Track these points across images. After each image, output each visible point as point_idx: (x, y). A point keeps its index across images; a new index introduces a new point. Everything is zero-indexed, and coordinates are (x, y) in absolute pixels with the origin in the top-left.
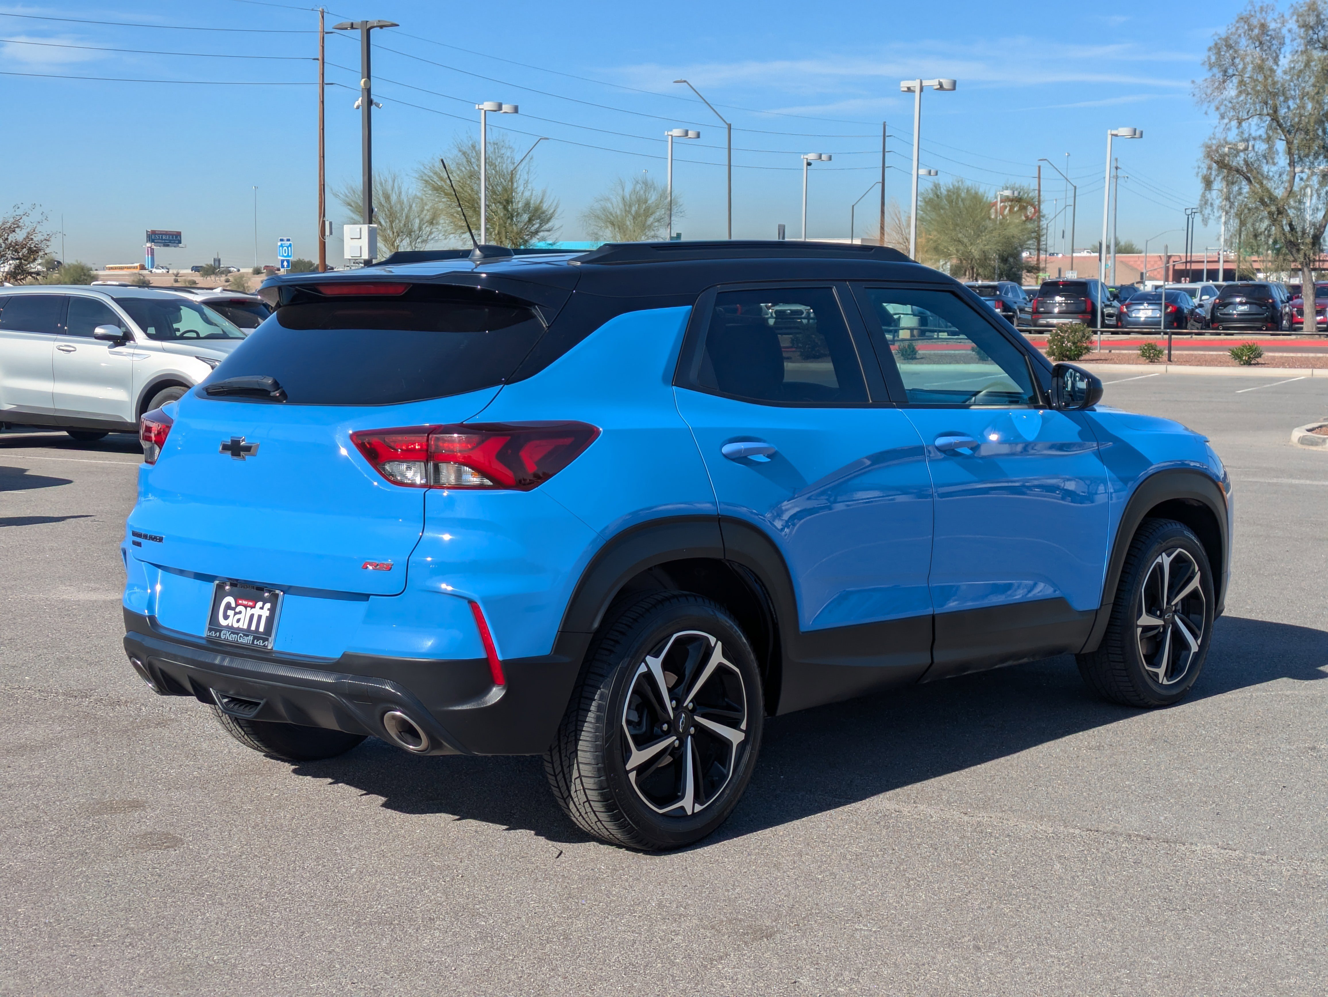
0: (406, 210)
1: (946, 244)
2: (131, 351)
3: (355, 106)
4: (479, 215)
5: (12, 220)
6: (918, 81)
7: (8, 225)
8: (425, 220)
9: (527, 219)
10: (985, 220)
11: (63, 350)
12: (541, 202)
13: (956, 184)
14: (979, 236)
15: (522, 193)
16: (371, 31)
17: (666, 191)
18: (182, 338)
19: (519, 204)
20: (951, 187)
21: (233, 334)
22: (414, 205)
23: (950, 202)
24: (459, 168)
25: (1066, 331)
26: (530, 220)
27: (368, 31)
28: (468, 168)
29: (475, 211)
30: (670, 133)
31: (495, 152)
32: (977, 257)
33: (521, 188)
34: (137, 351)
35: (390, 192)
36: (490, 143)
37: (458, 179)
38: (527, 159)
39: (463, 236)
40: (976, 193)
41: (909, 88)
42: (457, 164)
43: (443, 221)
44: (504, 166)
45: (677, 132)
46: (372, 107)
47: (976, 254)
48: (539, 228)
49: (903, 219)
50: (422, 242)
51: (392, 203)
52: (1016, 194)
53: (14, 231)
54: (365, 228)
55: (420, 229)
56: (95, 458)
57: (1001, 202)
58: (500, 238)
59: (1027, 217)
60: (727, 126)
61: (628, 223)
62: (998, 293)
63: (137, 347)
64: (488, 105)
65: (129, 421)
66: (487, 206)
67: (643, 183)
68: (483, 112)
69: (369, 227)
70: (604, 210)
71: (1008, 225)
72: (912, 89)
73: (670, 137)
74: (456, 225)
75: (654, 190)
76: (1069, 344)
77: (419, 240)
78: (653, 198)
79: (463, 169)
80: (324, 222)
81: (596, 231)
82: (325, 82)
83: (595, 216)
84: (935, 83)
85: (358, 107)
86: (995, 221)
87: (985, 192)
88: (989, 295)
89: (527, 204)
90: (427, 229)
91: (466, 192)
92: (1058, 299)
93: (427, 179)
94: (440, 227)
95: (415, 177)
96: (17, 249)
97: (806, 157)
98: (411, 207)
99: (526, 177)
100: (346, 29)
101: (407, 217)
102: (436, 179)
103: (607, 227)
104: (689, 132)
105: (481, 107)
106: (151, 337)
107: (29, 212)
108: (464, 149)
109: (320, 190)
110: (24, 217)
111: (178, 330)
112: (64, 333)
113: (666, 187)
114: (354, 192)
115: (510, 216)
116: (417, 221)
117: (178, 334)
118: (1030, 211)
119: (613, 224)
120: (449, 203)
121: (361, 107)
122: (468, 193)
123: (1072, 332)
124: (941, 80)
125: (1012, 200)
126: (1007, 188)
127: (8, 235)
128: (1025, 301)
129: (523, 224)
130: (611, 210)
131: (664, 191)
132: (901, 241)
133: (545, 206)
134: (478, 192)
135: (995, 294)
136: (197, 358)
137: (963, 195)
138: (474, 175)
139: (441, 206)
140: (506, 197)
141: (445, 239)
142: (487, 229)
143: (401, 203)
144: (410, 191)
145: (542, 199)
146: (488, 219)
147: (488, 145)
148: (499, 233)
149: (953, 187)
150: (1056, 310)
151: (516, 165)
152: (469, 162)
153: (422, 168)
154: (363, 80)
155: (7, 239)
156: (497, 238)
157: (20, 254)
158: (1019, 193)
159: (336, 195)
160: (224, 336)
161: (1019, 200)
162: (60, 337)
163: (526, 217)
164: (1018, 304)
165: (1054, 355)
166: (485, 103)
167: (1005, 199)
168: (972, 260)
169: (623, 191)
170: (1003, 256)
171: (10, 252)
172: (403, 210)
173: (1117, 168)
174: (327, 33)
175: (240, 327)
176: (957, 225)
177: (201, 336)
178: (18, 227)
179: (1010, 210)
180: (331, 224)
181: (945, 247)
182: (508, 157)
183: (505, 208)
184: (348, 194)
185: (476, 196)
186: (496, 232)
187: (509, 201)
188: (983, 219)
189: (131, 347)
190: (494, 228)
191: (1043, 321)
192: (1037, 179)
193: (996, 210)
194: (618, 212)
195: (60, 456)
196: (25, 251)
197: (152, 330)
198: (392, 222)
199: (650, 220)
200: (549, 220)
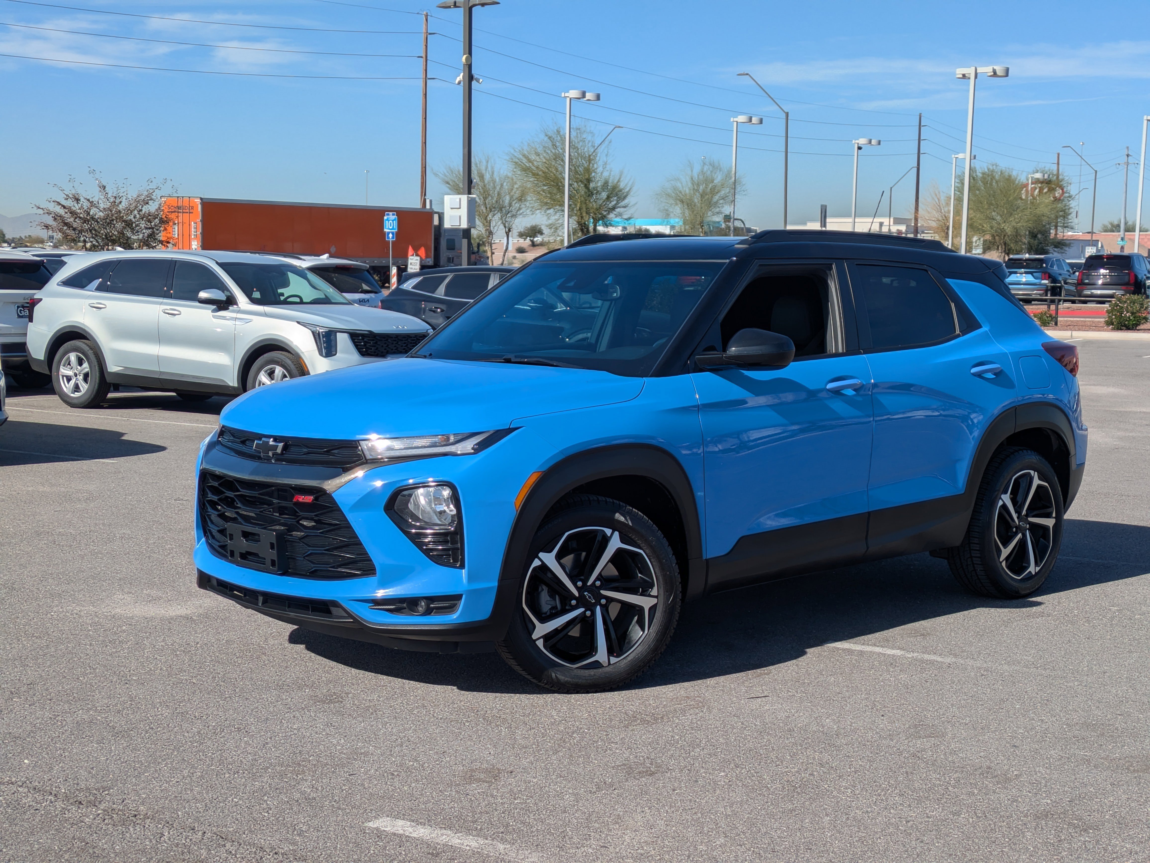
0: (498, 188)
1: (981, 222)
2: (234, 315)
3: (457, 82)
4: (563, 193)
5: (146, 193)
6: (974, 68)
7: (142, 197)
8: (514, 197)
9: (605, 197)
10: (1016, 200)
11: (168, 314)
12: (619, 181)
13: (991, 168)
14: (1011, 214)
15: (602, 173)
16: (473, 9)
17: (731, 171)
18: (285, 302)
19: (597, 184)
20: (986, 170)
21: (336, 299)
22: (505, 184)
23: (985, 183)
24: (545, 151)
25: (1125, 302)
26: (608, 198)
27: (470, 9)
28: (553, 151)
29: (559, 189)
30: (735, 119)
31: (577, 137)
32: (1009, 233)
33: (600, 169)
34: (240, 316)
35: (484, 172)
36: (573, 128)
37: (544, 161)
38: (606, 142)
39: (548, 212)
40: (1010, 176)
41: (964, 75)
42: (544, 147)
43: (531, 198)
44: (586, 149)
45: (742, 118)
46: (473, 83)
47: (1009, 230)
48: (616, 204)
49: (943, 198)
50: (512, 216)
51: (486, 182)
52: (1046, 176)
53: (147, 203)
54: (464, 198)
55: (510, 205)
56: (197, 421)
57: (1032, 183)
58: (581, 214)
59: (1055, 197)
60: (784, 115)
61: (696, 200)
62: (1044, 265)
63: (240, 311)
64: (573, 93)
65: (231, 384)
66: (570, 185)
67: (710, 164)
68: (568, 99)
69: (468, 197)
70: (674, 189)
71: (1039, 204)
72: (967, 75)
73: (735, 123)
74: (541, 202)
75: (720, 171)
76: (1128, 315)
77: (509, 215)
78: (718, 178)
79: (549, 152)
80: (425, 200)
81: (666, 208)
82: (428, 77)
83: (667, 194)
84: (989, 70)
85: (459, 83)
86: (1026, 200)
87: (1018, 175)
88: (1036, 268)
89: (606, 183)
90: (516, 205)
91: (551, 172)
92: (1102, 271)
93: (517, 161)
94: (528, 204)
95: (506, 160)
96: (149, 219)
97: (857, 141)
98: (502, 185)
99: (605, 159)
100: (449, 7)
101: (499, 194)
102: (524, 161)
103: (677, 204)
104: (753, 119)
105: (567, 95)
106: (254, 301)
107: (161, 186)
108: (550, 134)
109: (422, 172)
110: (156, 190)
111: (282, 294)
112: (170, 297)
113: (731, 167)
114: (452, 172)
115: (590, 193)
116: (508, 198)
117: (282, 298)
118: (1058, 193)
119: (682, 202)
120: (536, 182)
121: (462, 83)
122: (553, 173)
123: (1131, 303)
124: (995, 68)
125: (1042, 183)
126: (1037, 172)
127: (142, 207)
128: (1069, 273)
129: (601, 201)
130: (681, 189)
131: (729, 171)
132: (940, 218)
133: (622, 185)
134: (562, 172)
135: (1042, 266)
136: (298, 323)
137: (997, 177)
138: (559, 157)
139: (529, 185)
140: (587, 177)
141: (532, 214)
142: (569, 206)
143: (494, 182)
144: (502, 172)
145: (620, 179)
146: (570, 197)
147: (571, 130)
148: (580, 209)
149: (988, 169)
150: (1100, 282)
151: (596, 147)
152: (554, 146)
153: (512, 151)
154: (465, 56)
155: (141, 210)
156: (579, 214)
157: (153, 224)
158: (1049, 175)
159: (436, 175)
160: (326, 301)
161: (1048, 182)
162: (166, 300)
163: (604, 195)
164: (1063, 276)
165: (1113, 324)
166: (571, 91)
167: (1037, 181)
168: (1005, 236)
169: (692, 171)
170: (1033, 233)
171: (143, 222)
172: (495, 188)
173: (1128, 156)
174: (430, 34)
175: (342, 292)
176: (992, 204)
177: (304, 301)
178: (151, 199)
179: (1040, 191)
180: (431, 201)
181: (980, 224)
182: (589, 141)
183: (587, 187)
184: (447, 174)
185: (559, 176)
186: (578, 208)
187: (589, 181)
188: (1016, 199)
189: (233, 311)
190: (576, 205)
191: (1088, 292)
192: (1056, 165)
193: (1027, 191)
194: (687, 191)
195: (164, 419)
196: (157, 221)
197: (257, 295)
198: (485, 199)
199: (716, 198)
200: (625, 198)
